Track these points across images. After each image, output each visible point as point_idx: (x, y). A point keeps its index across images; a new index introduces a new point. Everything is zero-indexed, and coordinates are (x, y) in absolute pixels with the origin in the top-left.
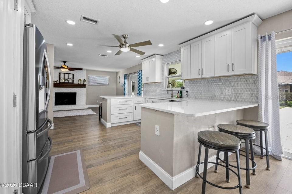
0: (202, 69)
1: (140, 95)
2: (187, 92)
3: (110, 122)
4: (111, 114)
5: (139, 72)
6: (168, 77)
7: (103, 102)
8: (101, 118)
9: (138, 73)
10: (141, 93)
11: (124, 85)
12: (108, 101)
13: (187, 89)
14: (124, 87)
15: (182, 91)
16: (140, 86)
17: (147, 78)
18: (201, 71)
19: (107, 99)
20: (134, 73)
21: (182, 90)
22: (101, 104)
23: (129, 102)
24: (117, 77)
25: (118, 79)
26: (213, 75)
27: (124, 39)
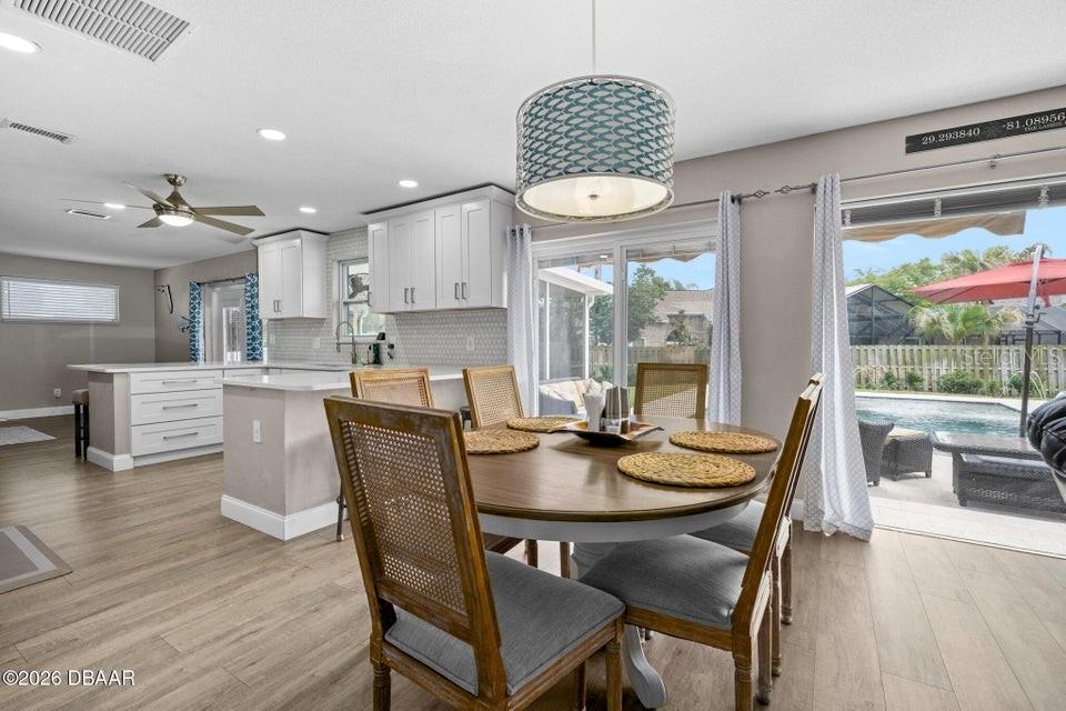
0: (413, 289)
1: (254, 359)
2: (392, 346)
3: (128, 450)
4: (128, 426)
5: (248, 281)
6: (346, 304)
7: (95, 388)
8: (87, 445)
9: (244, 280)
10: (261, 354)
11: (191, 322)
12: (116, 380)
13: (391, 339)
14: (191, 332)
15: (378, 344)
16: (253, 328)
17: (277, 303)
18: (409, 294)
19: (111, 375)
20: (233, 280)
21: (379, 342)
22: (86, 395)
23: (202, 383)
24: (158, 289)
25: (165, 297)
26: (432, 307)
27: (173, 187)
